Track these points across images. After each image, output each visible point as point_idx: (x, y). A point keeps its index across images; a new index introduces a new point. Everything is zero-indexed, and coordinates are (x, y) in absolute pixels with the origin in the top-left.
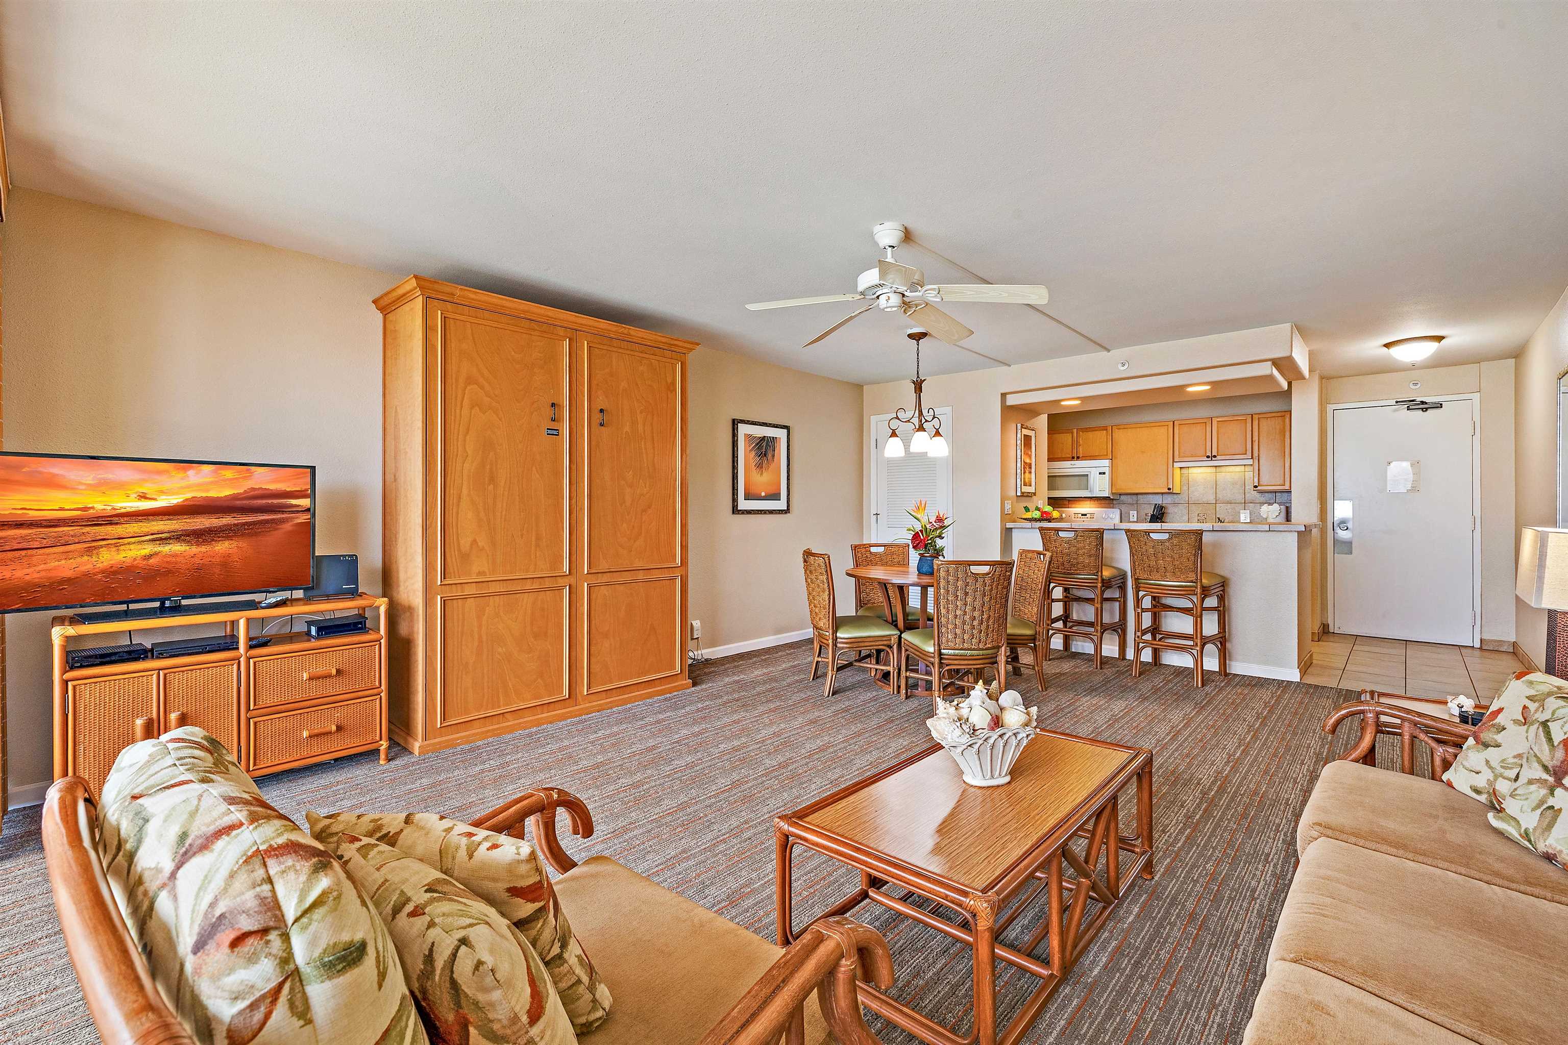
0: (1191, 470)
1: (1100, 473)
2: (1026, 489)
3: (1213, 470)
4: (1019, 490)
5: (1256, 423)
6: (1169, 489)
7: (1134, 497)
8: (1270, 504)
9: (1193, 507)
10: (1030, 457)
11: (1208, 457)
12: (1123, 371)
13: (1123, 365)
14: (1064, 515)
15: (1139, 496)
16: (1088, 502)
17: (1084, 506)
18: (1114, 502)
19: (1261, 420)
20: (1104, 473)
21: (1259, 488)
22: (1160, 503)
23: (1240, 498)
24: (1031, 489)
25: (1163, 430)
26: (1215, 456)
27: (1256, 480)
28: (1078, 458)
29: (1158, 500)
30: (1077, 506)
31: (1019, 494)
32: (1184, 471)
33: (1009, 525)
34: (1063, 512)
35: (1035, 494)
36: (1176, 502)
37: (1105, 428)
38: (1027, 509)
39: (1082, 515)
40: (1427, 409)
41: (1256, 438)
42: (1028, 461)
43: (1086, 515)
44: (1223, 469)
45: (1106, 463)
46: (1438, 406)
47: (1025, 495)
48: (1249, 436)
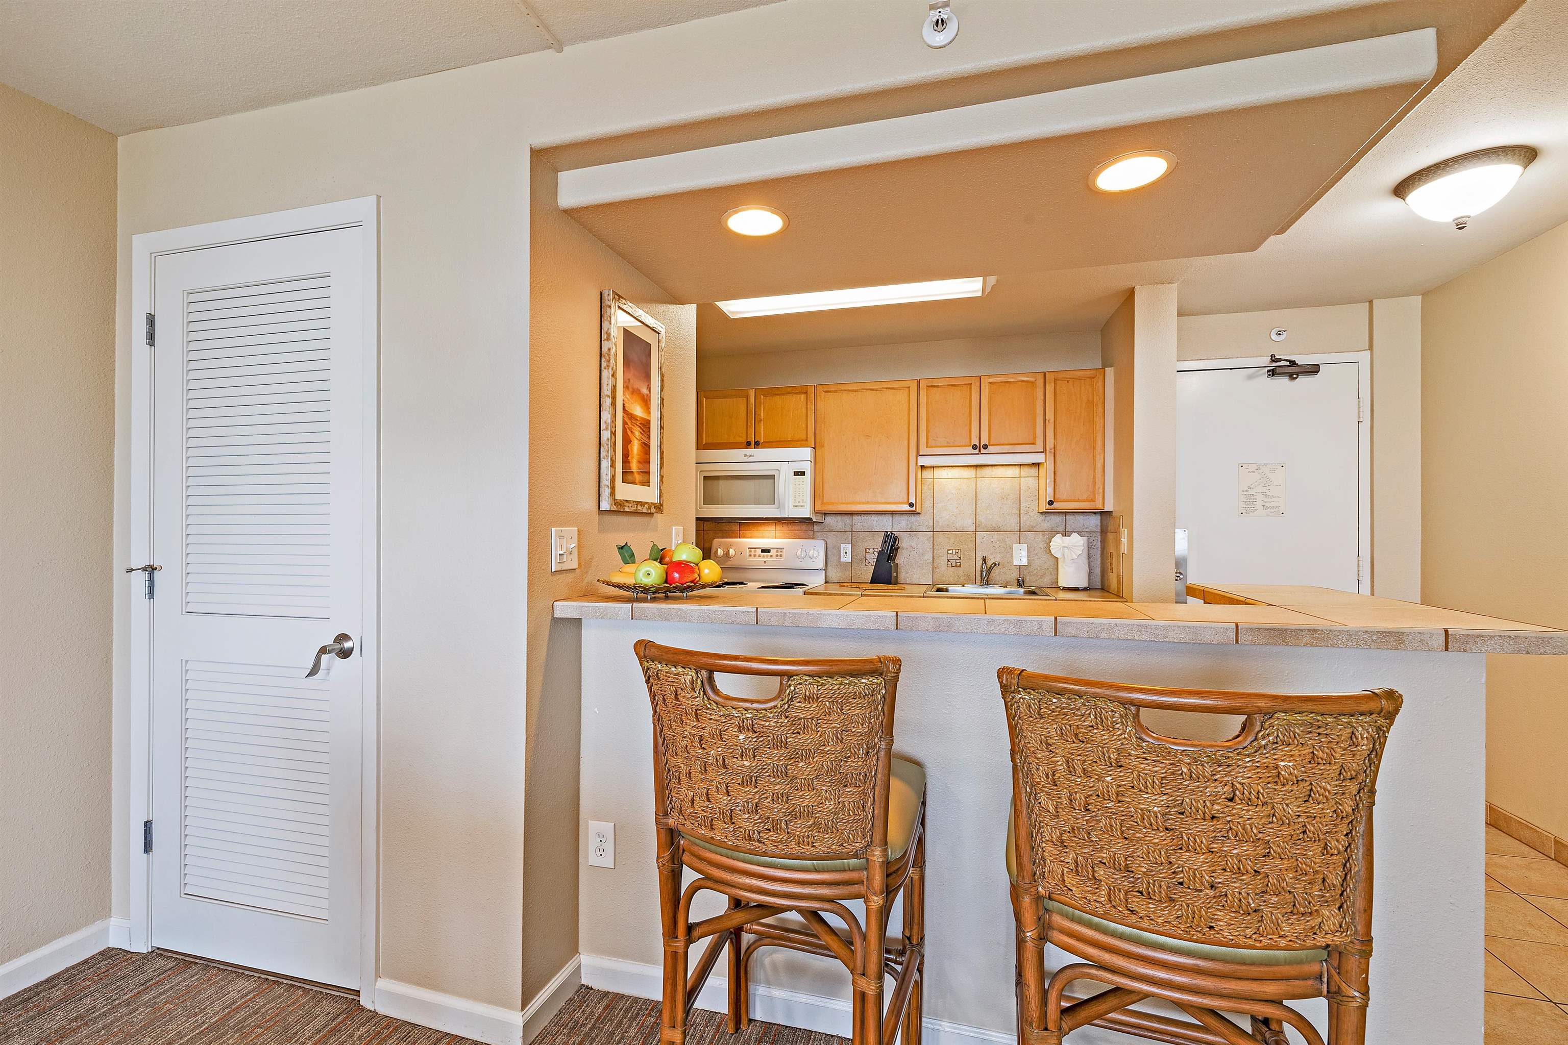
0: (938, 473)
1: (796, 474)
2: (628, 492)
3: (971, 473)
4: (606, 492)
5: (1050, 388)
6: (911, 505)
7: (848, 519)
8: (1066, 534)
9: (940, 538)
10: (646, 402)
11: (974, 447)
13: (940, 23)
14: (732, 552)
15: (855, 518)
16: (772, 528)
17: (766, 533)
18: (816, 528)
19: (1058, 382)
20: (803, 473)
21: (1055, 505)
22: (889, 529)
23: (1012, 523)
24: (648, 494)
25: (901, 396)
26: (985, 447)
27: (1050, 490)
28: (757, 445)
29: (885, 524)
30: (755, 533)
31: (606, 505)
32: (927, 474)
33: (565, 609)
34: (731, 545)
35: (659, 508)
36: (914, 528)
37: (804, 391)
38: (626, 554)
39: (763, 551)
40: (1298, 374)
41: (1050, 416)
42: (638, 411)
43: (769, 551)
44: (987, 472)
45: (806, 453)
46: (1314, 370)
47: (627, 509)
48: (1039, 411)
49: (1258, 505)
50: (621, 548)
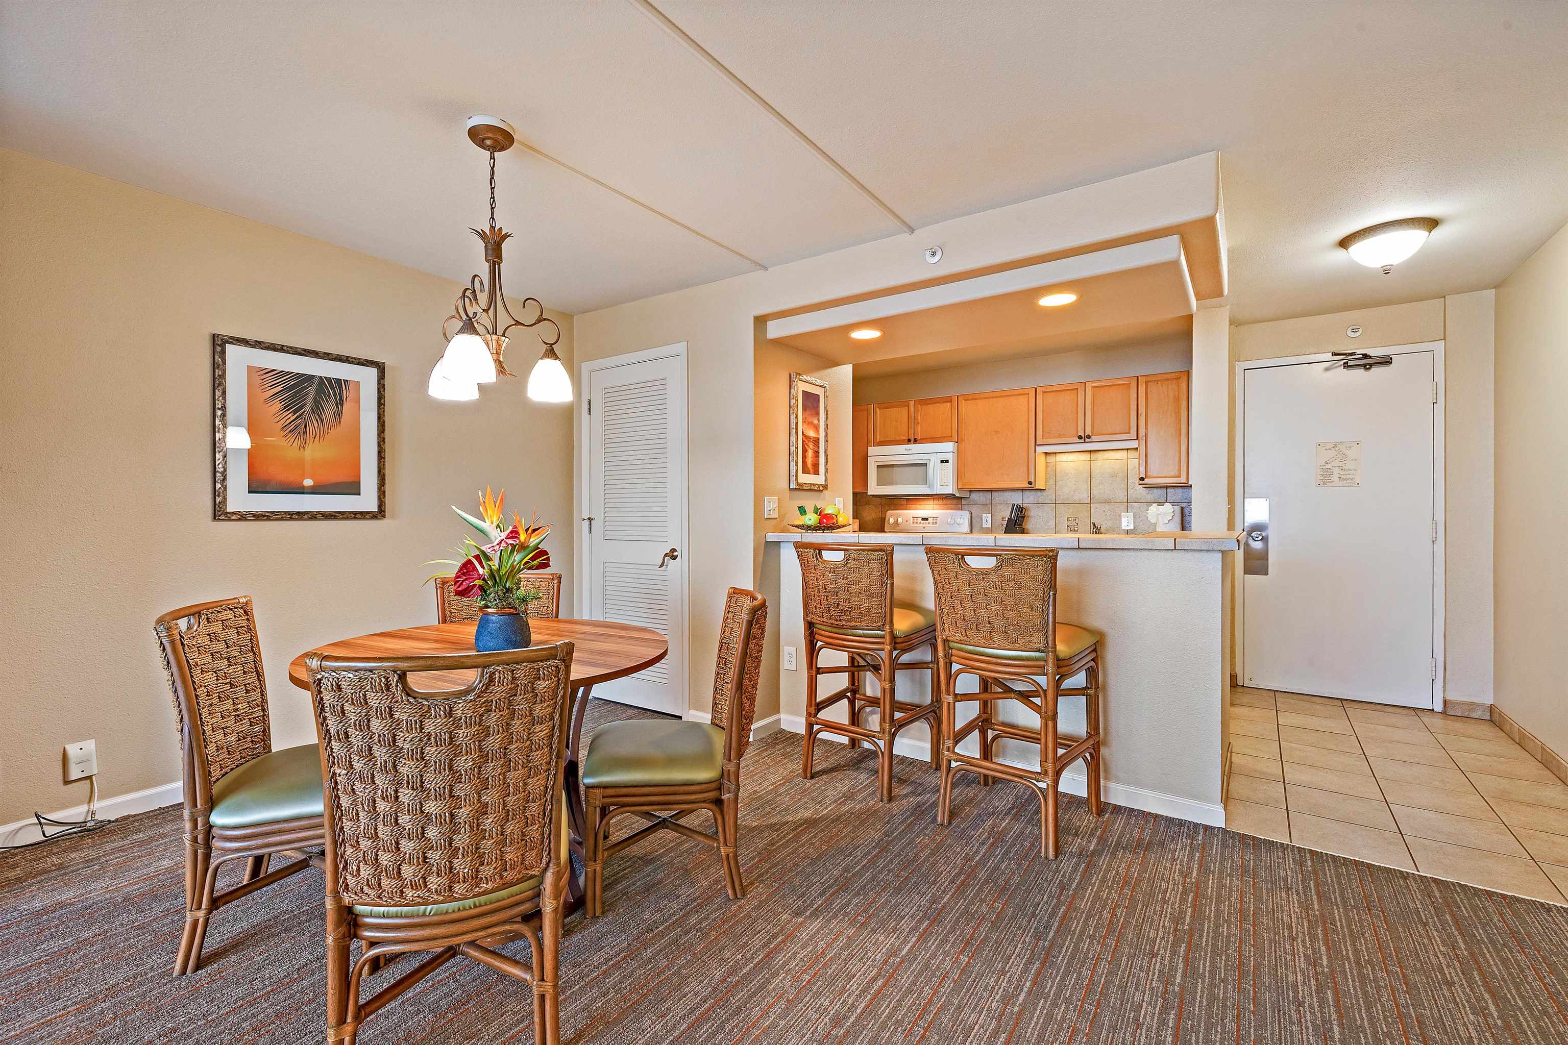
0: (1060, 458)
1: (942, 462)
2: (804, 478)
3: (1086, 456)
4: (793, 479)
5: (1142, 389)
6: (1030, 483)
7: (988, 495)
8: (1160, 504)
9: (1061, 508)
10: (817, 428)
11: (1080, 437)
12: (934, 266)
13: (934, 254)
14: (900, 520)
15: (994, 494)
16: (931, 502)
17: (927, 507)
18: (963, 502)
19: (1150, 384)
20: (947, 461)
21: (1146, 481)
22: (1020, 502)
23: (1122, 495)
24: (819, 480)
25: (1023, 400)
26: (1089, 437)
27: (1142, 469)
28: (915, 441)
29: (1017, 499)
30: (919, 507)
31: (792, 486)
32: (1051, 459)
33: (771, 537)
34: (899, 516)
35: (825, 487)
36: (1039, 501)
37: (949, 400)
38: (802, 510)
39: (923, 519)
40: (1371, 365)
41: (1142, 410)
42: (812, 434)
43: (927, 519)
44: (1100, 455)
45: (949, 446)
46: (1386, 361)
47: (805, 488)
48: (1134, 407)
49: (1335, 478)
50: (799, 508)
